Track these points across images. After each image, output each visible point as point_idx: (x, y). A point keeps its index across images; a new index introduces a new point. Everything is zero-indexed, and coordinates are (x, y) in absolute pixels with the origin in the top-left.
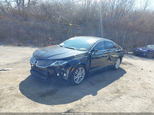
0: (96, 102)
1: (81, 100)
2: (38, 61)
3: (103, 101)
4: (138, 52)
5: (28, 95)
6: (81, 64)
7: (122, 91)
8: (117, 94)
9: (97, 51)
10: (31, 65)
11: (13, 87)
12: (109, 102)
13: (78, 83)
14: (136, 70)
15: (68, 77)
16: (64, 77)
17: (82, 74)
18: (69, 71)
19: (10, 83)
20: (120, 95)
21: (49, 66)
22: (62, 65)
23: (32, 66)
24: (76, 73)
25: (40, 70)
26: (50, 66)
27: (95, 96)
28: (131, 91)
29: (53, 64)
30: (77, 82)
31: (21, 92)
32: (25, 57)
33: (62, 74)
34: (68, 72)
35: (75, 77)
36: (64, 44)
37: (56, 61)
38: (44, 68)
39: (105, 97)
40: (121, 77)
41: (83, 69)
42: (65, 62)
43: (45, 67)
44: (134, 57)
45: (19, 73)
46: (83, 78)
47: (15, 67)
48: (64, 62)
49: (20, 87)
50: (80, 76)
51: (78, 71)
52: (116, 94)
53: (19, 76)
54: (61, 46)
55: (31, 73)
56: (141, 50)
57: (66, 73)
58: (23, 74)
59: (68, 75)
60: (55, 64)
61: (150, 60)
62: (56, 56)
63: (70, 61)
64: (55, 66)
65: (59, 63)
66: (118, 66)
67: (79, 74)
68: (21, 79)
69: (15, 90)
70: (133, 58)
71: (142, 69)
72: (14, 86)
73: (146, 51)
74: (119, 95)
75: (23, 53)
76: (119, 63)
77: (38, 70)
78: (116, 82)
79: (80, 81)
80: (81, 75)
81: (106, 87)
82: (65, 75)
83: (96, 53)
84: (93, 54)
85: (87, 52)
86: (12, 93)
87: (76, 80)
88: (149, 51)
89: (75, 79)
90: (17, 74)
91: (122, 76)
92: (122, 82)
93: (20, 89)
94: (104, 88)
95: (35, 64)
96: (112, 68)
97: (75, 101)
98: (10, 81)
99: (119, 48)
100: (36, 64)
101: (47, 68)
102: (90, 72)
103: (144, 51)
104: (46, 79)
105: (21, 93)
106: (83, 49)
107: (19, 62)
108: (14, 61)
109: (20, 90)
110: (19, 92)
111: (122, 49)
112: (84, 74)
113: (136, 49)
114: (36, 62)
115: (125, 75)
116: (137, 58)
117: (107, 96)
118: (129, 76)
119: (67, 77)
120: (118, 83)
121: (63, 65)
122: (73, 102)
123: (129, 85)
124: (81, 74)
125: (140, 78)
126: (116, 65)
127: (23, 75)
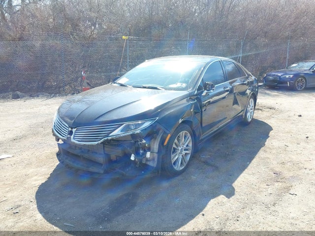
0: (242, 215)
1: (203, 215)
2: (74, 130)
3: (257, 209)
4: (274, 81)
5: (65, 224)
6: (183, 122)
7: (287, 174)
8: (280, 184)
9: (212, 86)
10: (58, 140)
11: (20, 206)
12: (272, 208)
13: (181, 169)
14: (288, 120)
15: (156, 160)
16: (147, 160)
17: (187, 146)
18: (158, 144)
19: (9, 195)
20: (288, 185)
21: (106, 138)
22: (138, 131)
23: (61, 142)
24: (174, 146)
25: (83, 152)
26: (109, 138)
27: (233, 197)
28: (307, 171)
29: (117, 132)
30: (178, 168)
31: (44, 217)
32: (34, 121)
33: (141, 154)
34: (155, 146)
35: (172, 156)
36: (128, 80)
37: (122, 124)
38: (93, 146)
39: (258, 196)
40: (267, 140)
41: (189, 135)
42: (147, 124)
43: (96, 143)
44: (268, 92)
45: (29, 164)
46: (190, 155)
47: (16, 151)
48: (142, 124)
49: (37, 203)
50: (184, 152)
51: (178, 140)
52: (276, 184)
53: (31, 170)
54: (122, 85)
55: (60, 160)
56: (280, 77)
57: (149, 149)
58: (38, 166)
59: (156, 155)
60: (121, 131)
61: (302, 94)
62: (118, 110)
63: (158, 118)
64: (121, 135)
65: (132, 127)
66: (251, 115)
67: (180, 148)
68: (38, 180)
69: (28, 214)
70: (268, 94)
71: (300, 116)
72: (23, 203)
73: (291, 76)
74: (284, 185)
75: (29, 113)
76: (253, 108)
77: (77, 152)
78: (261, 154)
79: (185, 165)
80: (185, 150)
81: (246, 170)
82: (148, 155)
83: (212, 91)
84: (204, 94)
85: (190, 90)
86: (21, 224)
87: (175, 163)
88: (297, 75)
89: (173, 162)
90: (24, 168)
91: (267, 136)
92: (274, 151)
93: (41, 209)
94: (244, 172)
95: (68, 138)
96: (242, 122)
97: (191, 220)
98: (10, 190)
99: (250, 75)
100: (72, 137)
101: (102, 145)
102: (202, 140)
103: (287, 76)
104: (102, 172)
105: (46, 221)
106: (179, 85)
107: (24, 137)
108: (11, 136)
109: (41, 213)
110: (39, 216)
111: (253, 78)
112: (191, 145)
113: (270, 75)
114: (71, 133)
115: (271, 133)
116: (275, 93)
117: (260, 192)
118: (281, 134)
119: (153, 159)
120: (267, 155)
121: (142, 130)
122: (186, 224)
123: (294, 158)
124: (185, 146)
125: (307, 137)
126: (248, 114)
127: (39, 169)
